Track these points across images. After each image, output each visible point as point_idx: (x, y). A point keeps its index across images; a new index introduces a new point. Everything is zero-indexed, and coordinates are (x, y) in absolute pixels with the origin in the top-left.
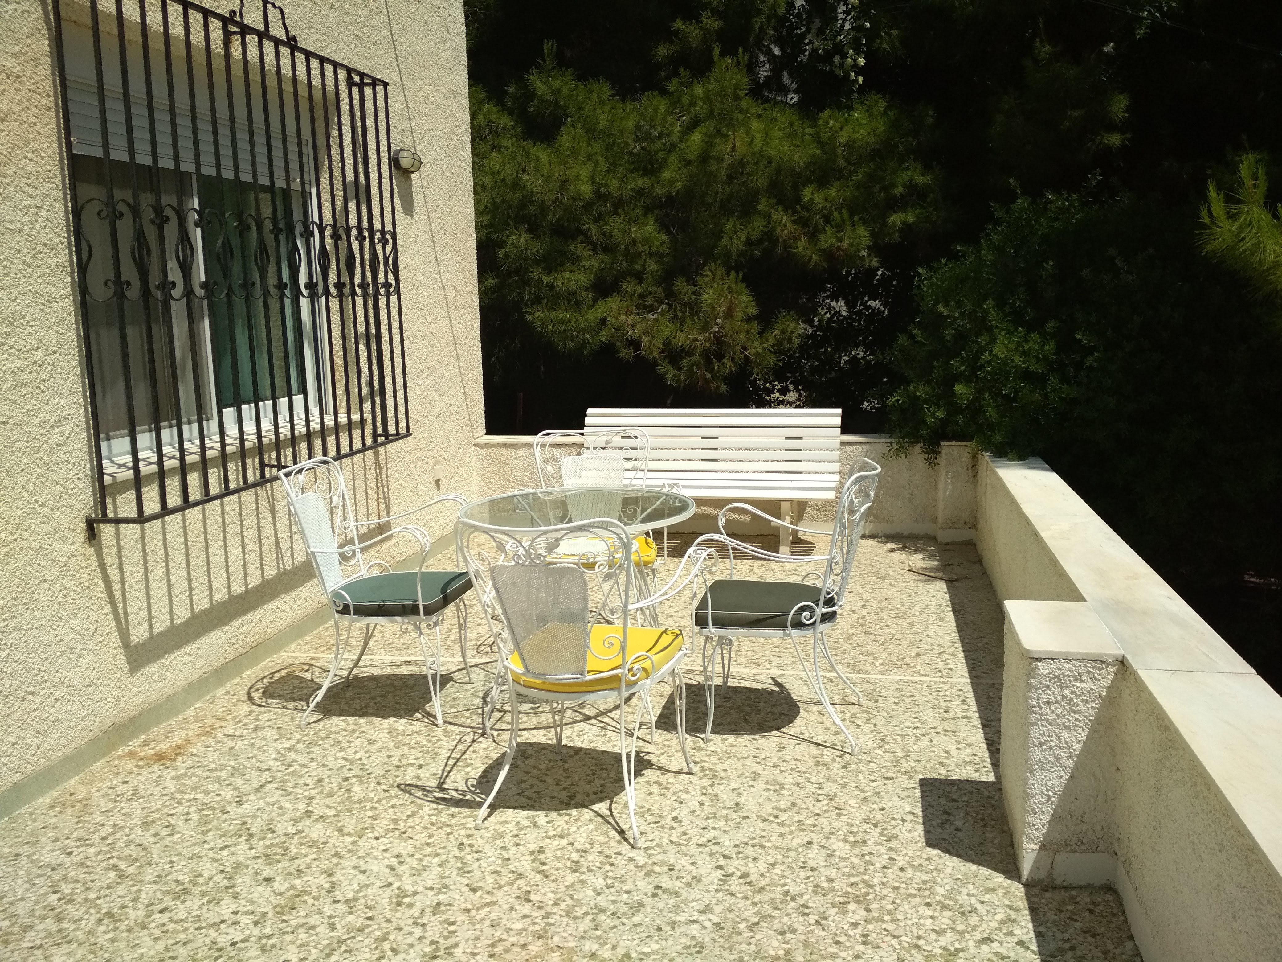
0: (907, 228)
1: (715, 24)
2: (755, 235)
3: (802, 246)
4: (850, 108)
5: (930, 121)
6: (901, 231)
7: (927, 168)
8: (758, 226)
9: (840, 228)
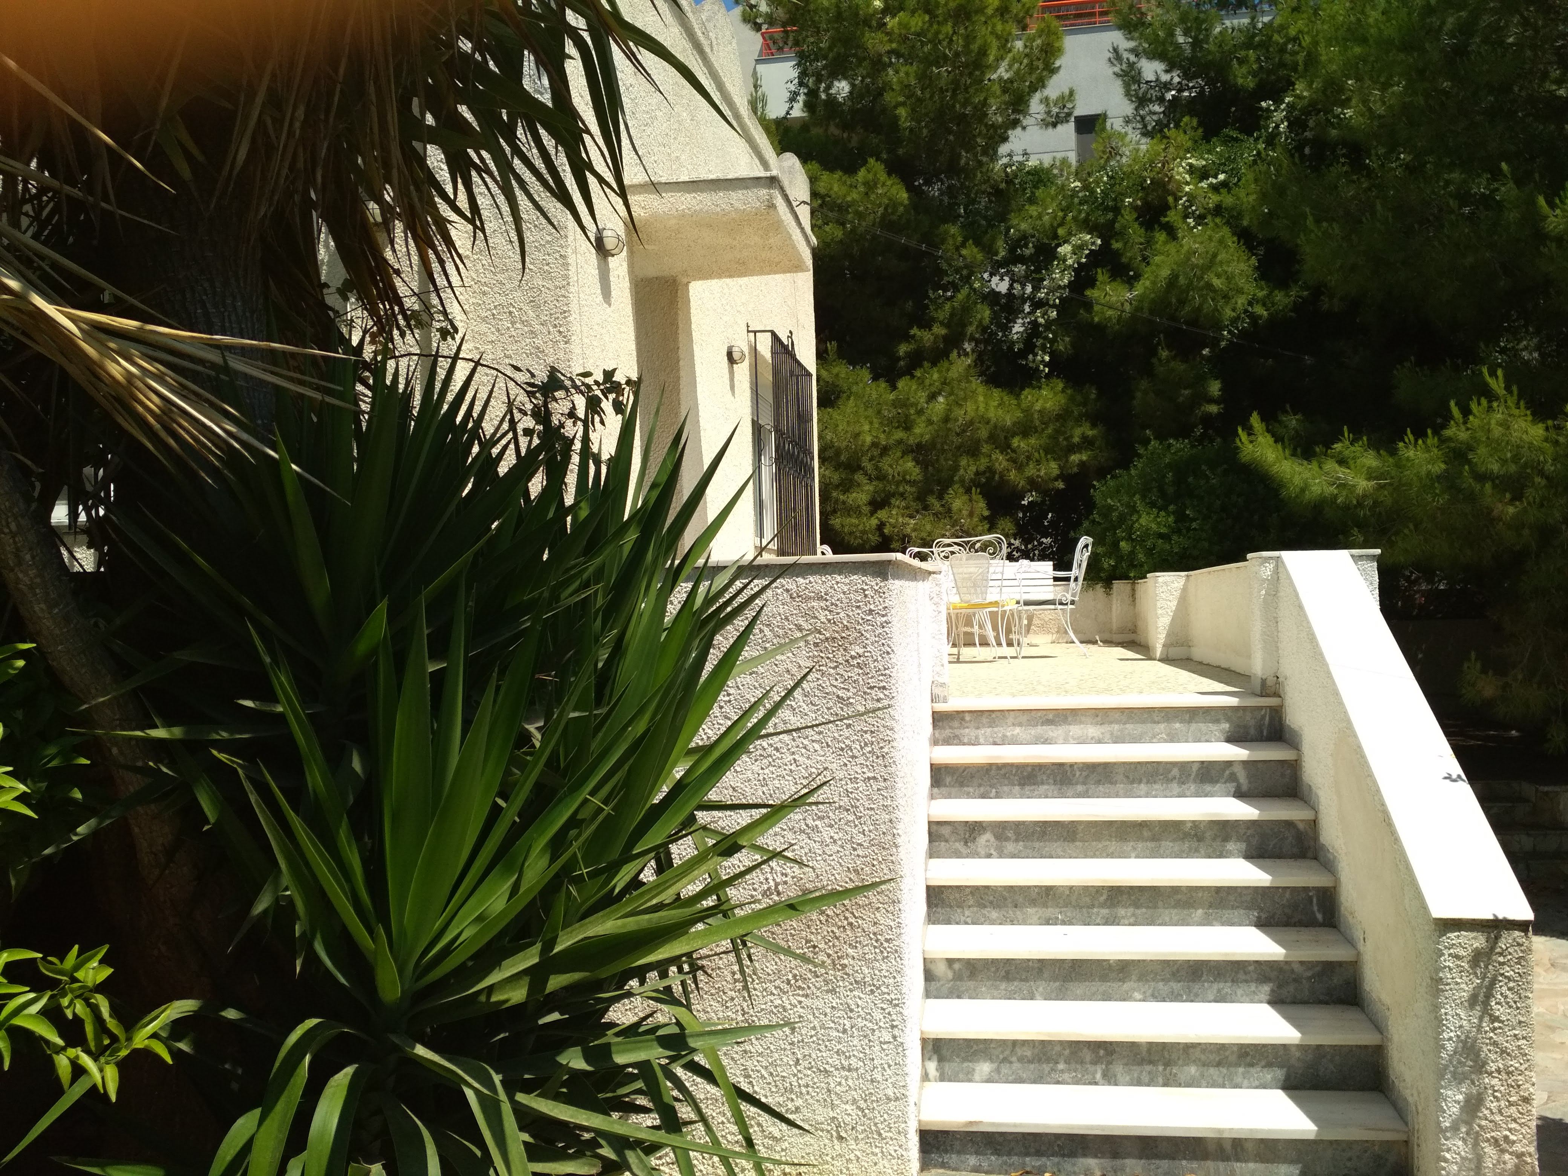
0: (1082, 464)
1: (943, 331)
2: (982, 468)
3: (1013, 475)
4: (1040, 388)
5: (1093, 396)
6: (1078, 465)
7: (1094, 425)
8: (983, 463)
9: (1038, 462)
